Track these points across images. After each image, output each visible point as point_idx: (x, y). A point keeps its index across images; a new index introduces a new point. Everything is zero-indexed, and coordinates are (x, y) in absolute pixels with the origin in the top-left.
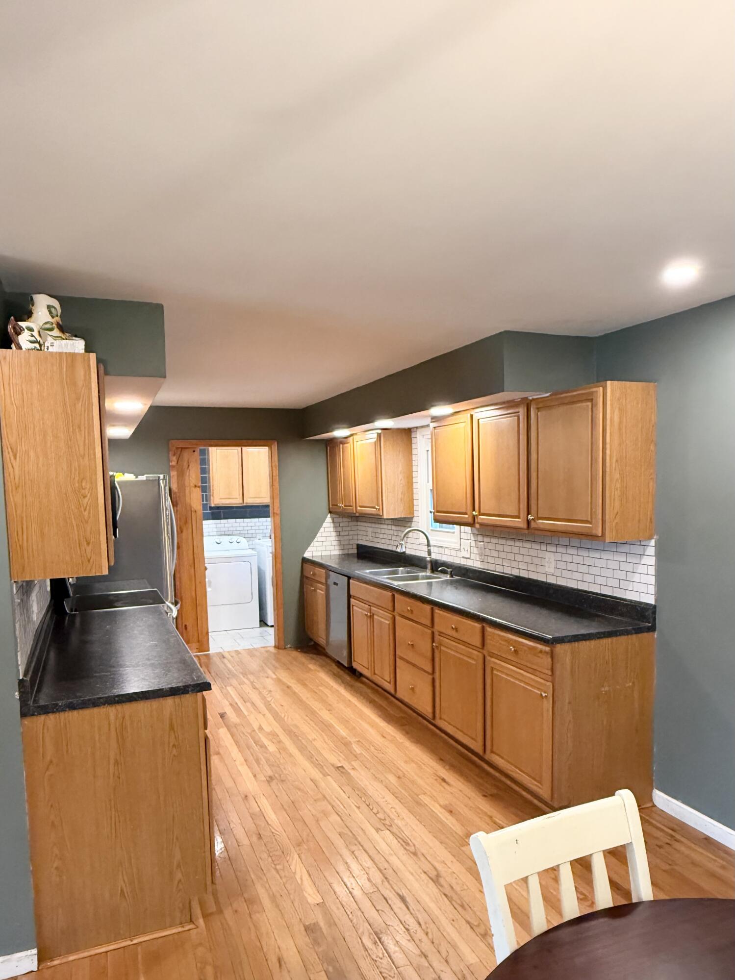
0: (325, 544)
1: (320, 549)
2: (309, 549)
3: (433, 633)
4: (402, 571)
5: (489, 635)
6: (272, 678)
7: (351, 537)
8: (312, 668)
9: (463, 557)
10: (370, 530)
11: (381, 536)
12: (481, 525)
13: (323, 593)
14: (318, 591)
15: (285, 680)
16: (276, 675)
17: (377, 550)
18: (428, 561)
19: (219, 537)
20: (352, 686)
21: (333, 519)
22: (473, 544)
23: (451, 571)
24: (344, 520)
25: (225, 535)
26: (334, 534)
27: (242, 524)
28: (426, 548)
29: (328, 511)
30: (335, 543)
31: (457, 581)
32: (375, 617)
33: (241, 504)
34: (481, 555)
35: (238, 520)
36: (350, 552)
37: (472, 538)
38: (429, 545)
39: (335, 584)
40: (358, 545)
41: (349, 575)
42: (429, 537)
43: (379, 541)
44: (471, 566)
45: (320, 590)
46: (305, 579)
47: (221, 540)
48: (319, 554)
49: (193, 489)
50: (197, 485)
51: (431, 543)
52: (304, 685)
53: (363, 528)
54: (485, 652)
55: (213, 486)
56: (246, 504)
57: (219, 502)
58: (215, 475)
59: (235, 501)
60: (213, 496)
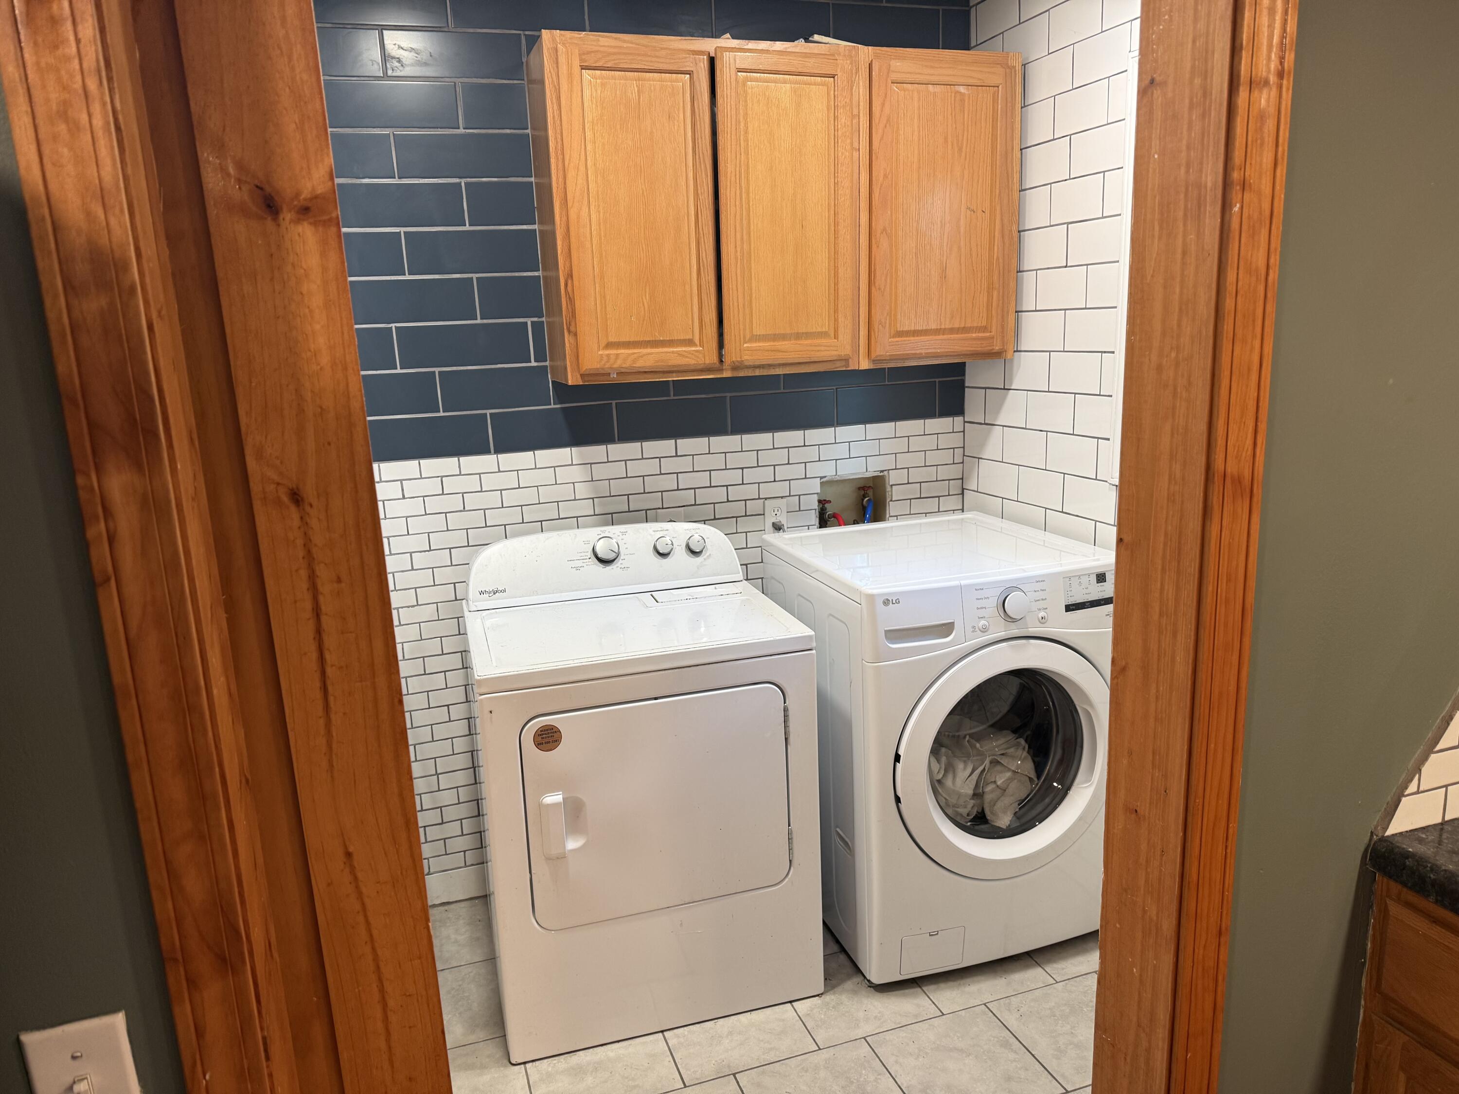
19: (608, 529)
25: (630, 518)
47: (615, 546)
55: (572, 277)
56: (735, 368)
57: (605, 358)
58: (578, 217)
59: (683, 356)
60: (572, 329)
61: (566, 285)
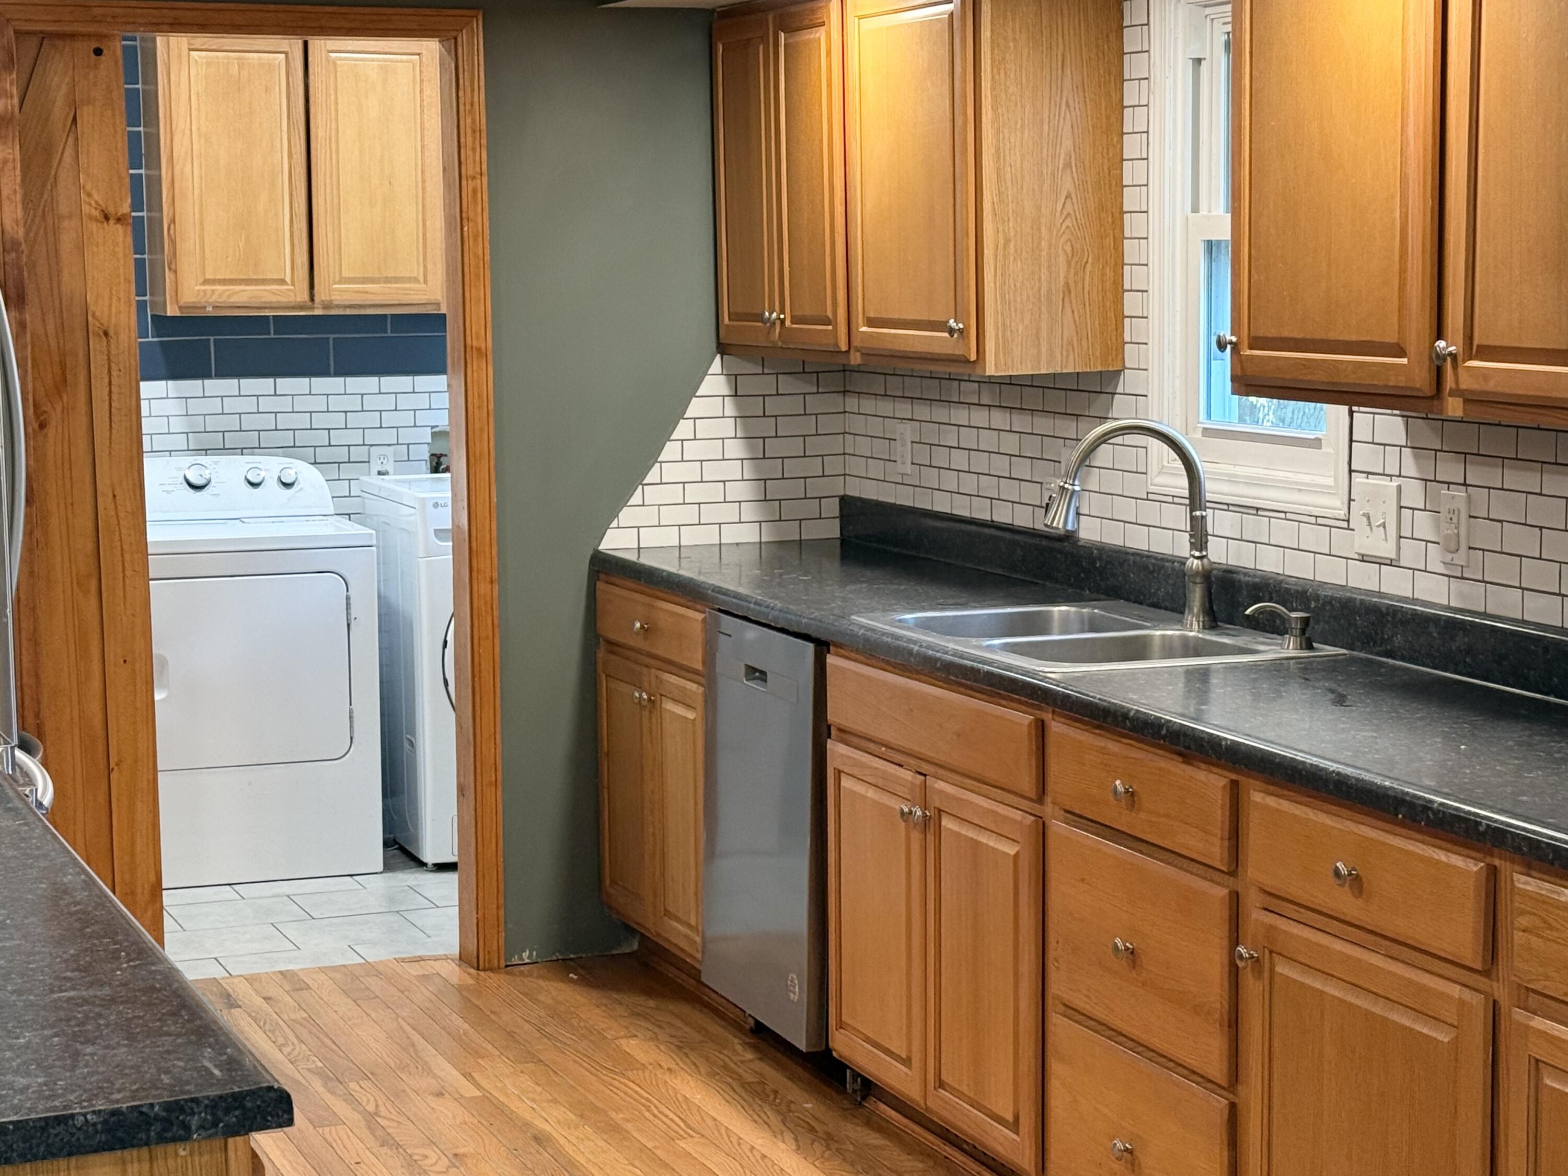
0: (694, 493)
1: (670, 515)
2: (626, 516)
3: (1235, 901)
4: (1065, 617)
5: (1523, 913)
6: (459, 1099)
7: (815, 467)
8: (641, 1056)
9: (1363, 559)
10: (907, 431)
11: (959, 460)
12: (1471, 399)
13: (691, 715)
14: (669, 706)
15: (522, 1108)
16: (478, 1086)
17: (938, 524)
18: (1197, 573)
19: (202, 459)
20: (830, 1140)
21: (734, 379)
22: (1414, 494)
23: (1306, 622)
24: (787, 384)
25: (224, 450)
26: (736, 449)
27: (302, 404)
28: (1179, 517)
29: (714, 345)
30: (742, 490)
31: (1332, 667)
32: (947, 823)
33: (301, 308)
34: (1451, 546)
35: (287, 384)
36: (813, 532)
37: (1410, 467)
38: (1196, 498)
39: (756, 673)
40: (845, 501)
41: (823, 637)
42: (1202, 467)
43: (950, 481)
44: (1405, 599)
45: (676, 701)
46: (601, 654)
47: (207, 474)
48: (669, 538)
49: (94, 226)
50: (111, 210)
51: (1211, 489)
52: (612, 1130)
53: (875, 426)
54: (1502, 993)
55: (174, 223)
56: (325, 307)
57: (202, 294)
58: (182, 173)
59: (275, 294)
60: (173, 267)
61: (169, 229)
